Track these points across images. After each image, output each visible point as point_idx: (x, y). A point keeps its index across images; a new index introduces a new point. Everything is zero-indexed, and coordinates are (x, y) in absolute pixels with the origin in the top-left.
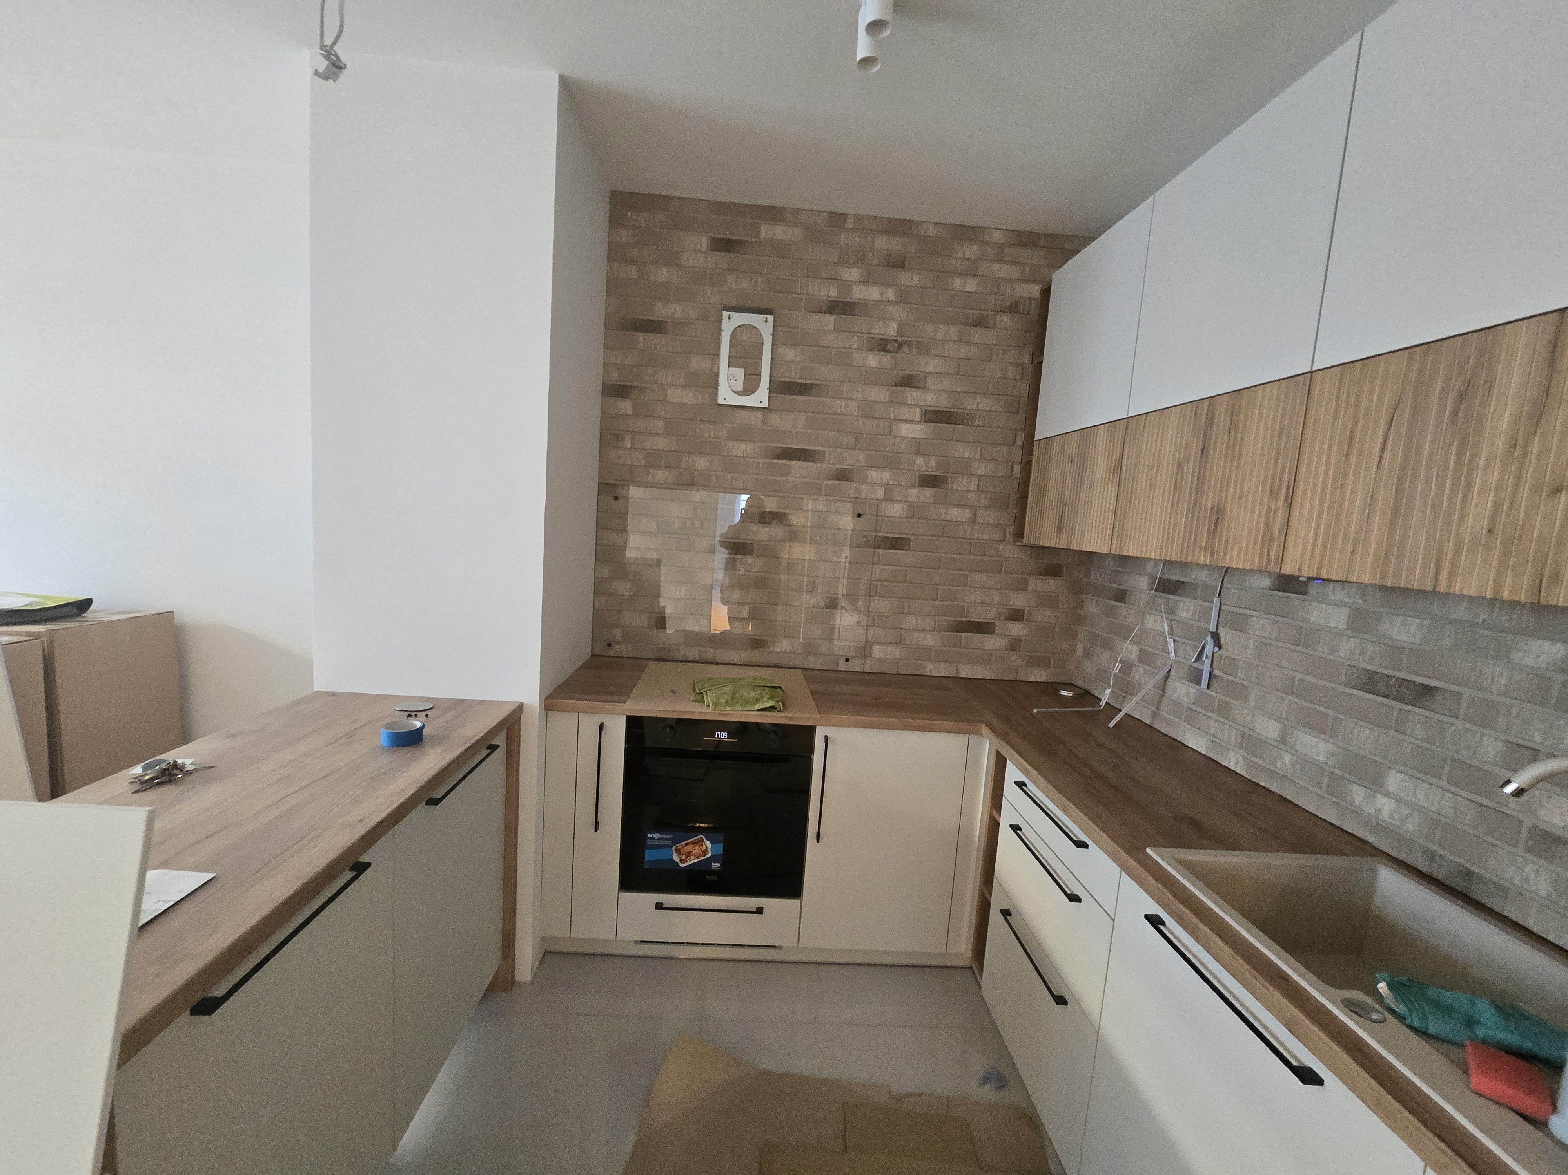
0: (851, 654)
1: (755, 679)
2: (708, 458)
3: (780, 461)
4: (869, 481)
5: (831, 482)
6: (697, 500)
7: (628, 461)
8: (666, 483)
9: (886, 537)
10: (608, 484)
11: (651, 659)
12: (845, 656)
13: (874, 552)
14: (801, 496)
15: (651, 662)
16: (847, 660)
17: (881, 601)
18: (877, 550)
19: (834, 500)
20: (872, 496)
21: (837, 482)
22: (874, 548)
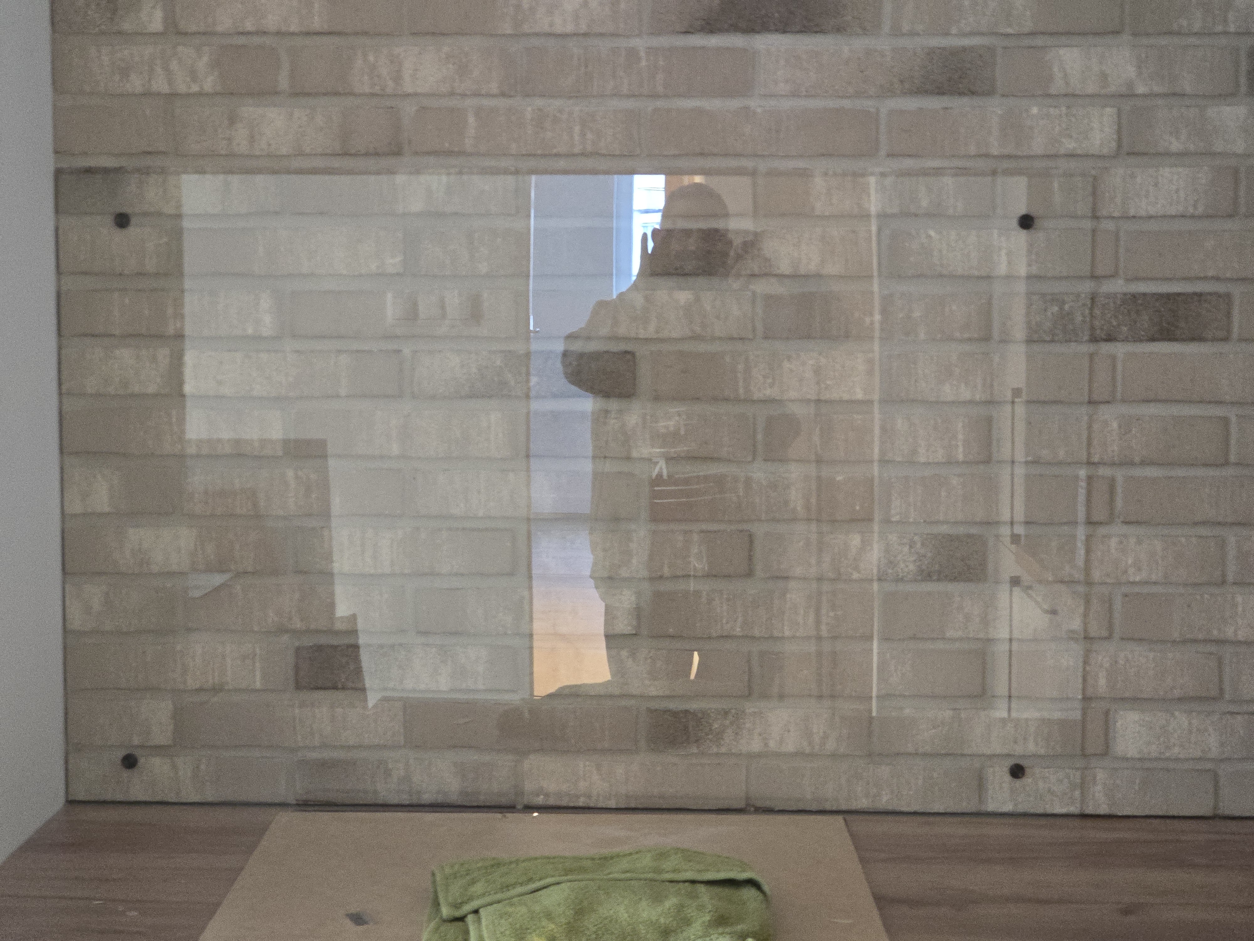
0: (1031, 748)
1: (662, 855)
2: (446, 49)
3: (714, 41)
4: (1057, 86)
5: (912, 104)
6: (417, 206)
7: (160, 85)
8: (301, 154)
9: (1135, 297)
10: (89, 171)
11: (283, 805)
12: (1008, 755)
13: (1091, 356)
14: (801, 164)
15: (284, 818)
16: (1017, 771)
17: (1133, 540)
18: (1106, 348)
19: (925, 173)
20: (1069, 145)
21: (933, 103)
22: (1094, 339)
